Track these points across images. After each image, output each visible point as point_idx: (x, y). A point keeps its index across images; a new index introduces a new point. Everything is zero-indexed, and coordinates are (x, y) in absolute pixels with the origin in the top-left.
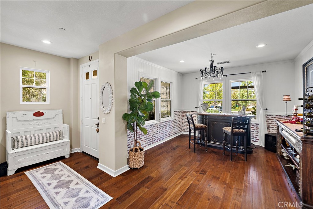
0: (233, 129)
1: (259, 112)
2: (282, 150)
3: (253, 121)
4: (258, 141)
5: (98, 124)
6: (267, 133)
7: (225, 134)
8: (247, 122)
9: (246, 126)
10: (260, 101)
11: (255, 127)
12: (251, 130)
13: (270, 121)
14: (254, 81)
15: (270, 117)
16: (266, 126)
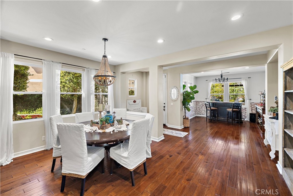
0: (233, 109)
1: (246, 101)
2: (258, 120)
3: (243, 106)
4: (246, 118)
5: (164, 107)
6: (251, 113)
7: (228, 112)
8: (240, 105)
9: (240, 107)
10: (247, 94)
11: (244, 110)
12: (242, 112)
13: (253, 106)
14: (244, 83)
15: (253, 104)
16: (251, 109)
